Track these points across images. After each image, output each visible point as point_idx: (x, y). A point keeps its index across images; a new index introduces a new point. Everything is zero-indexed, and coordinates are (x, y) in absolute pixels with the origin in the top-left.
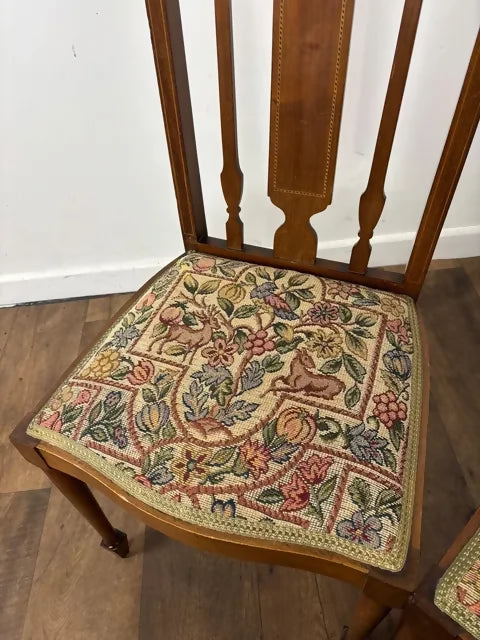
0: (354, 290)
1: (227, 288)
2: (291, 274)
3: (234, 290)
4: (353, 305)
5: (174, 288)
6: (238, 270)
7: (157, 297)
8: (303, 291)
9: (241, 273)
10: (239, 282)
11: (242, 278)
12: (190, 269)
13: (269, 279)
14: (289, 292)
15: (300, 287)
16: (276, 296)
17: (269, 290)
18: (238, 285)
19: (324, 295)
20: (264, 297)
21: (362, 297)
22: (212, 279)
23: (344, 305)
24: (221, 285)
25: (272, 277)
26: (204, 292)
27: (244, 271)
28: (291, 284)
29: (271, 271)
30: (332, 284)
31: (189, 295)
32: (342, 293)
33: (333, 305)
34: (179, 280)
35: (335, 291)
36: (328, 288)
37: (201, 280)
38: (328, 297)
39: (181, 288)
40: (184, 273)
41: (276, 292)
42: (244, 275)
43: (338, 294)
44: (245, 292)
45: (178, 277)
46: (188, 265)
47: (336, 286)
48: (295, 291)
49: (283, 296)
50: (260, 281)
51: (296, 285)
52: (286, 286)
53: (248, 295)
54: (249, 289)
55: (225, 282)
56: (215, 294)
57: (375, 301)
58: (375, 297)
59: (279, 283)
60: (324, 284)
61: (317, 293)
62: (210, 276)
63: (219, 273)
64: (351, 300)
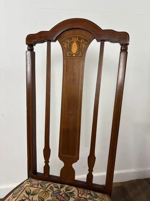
0: (89, 192)
1: (42, 193)
2: (66, 186)
3: (45, 193)
4: (89, 199)
5: (21, 193)
6: (47, 185)
7: (14, 197)
8: (71, 193)
9: (48, 186)
10: (47, 190)
11: (48, 188)
12: (29, 185)
13: (58, 188)
14: (66, 194)
16: (61, 195)
17: (58, 193)
18: (47, 191)
19: (78, 194)
20: (56, 196)
21: (92, 195)
22: (37, 189)
23: (86, 199)
24: (40, 191)
25: (59, 188)
26: (33, 194)
27: (49, 185)
28: (66, 190)
29: (59, 185)
30: (81, 190)
31: (27, 196)
32: (85, 194)
33: (82, 199)
34: (24, 190)
35: (82, 193)
36: (80, 192)
37: (33, 189)
38: (80, 195)
39: (24, 193)
40: (26, 187)
41: (61, 194)
42: (49, 187)
43: (83, 194)
44: (49, 194)
45: (23, 188)
46: (28, 183)
47: (82, 191)
48: (68, 193)
49: (63, 195)
50: (55, 189)
51: (68, 190)
52: (65, 191)
53: (50, 195)
54: (51, 193)
55: (41, 190)
56: (37, 195)
57: (96, 197)
58: (96, 195)
59: (62, 190)
61: (76, 193)
62: (36, 188)
63: (40, 186)
64: (88, 196)
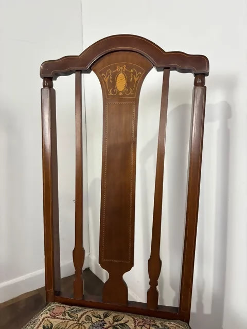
15: (121, 322)
60: (134, 319)
